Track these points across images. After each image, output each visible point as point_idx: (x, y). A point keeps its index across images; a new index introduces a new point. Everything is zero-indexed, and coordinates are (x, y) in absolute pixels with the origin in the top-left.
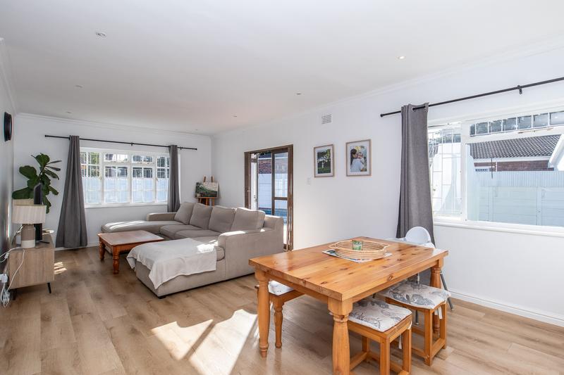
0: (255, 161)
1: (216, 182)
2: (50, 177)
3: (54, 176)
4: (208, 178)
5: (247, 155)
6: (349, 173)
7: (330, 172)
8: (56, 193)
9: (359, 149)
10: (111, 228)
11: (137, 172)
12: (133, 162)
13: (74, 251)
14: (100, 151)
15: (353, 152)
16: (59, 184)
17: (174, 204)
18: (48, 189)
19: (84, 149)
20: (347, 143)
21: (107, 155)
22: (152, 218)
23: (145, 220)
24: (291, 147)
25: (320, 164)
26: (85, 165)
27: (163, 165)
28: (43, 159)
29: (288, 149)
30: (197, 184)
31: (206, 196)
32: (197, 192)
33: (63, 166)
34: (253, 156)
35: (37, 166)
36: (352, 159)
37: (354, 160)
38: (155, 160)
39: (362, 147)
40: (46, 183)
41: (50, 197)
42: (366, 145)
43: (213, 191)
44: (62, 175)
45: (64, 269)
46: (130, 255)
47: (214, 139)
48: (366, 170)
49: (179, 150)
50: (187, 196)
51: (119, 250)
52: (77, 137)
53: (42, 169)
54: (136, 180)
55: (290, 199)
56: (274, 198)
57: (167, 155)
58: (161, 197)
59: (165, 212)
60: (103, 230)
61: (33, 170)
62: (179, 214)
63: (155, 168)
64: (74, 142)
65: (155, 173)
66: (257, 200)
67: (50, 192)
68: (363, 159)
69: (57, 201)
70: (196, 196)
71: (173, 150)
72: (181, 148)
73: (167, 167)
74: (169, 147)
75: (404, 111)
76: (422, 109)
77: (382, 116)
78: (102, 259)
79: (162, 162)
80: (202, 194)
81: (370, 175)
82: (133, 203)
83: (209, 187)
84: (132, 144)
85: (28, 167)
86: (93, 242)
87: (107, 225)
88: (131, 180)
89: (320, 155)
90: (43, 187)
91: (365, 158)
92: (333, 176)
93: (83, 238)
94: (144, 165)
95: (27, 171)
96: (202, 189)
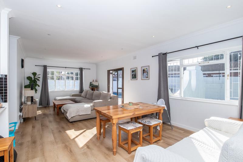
0: (112, 73)
1: (98, 82)
2: (37, 80)
3: (38, 80)
4: (95, 80)
5: (109, 71)
6: (142, 79)
7: (136, 78)
8: (39, 86)
9: (145, 69)
10: (58, 99)
11: (68, 78)
12: (66, 74)
13: (45, 107)
14: (55, 70)
15: (144, 70)
16: (40, 83)
17: (81, 90)
18: (36, 85)
19: (49, 70)
20: (142, 67)
21: (57, 72)
22: (73, 96)
23: (70, 96)
24: (123, 68)
25: (133, 75)
26: (49, 76)
27: (77, 75)
28: (34, 74)
30: (90, 82)
31: (94, 87)
32: (90, 86)
33: (41, 76)
34: (111, 72)
35: (32, 76)
36: (143, 73)
38: (74, 74)
39: (147, 69)
40: (35, 83)
41: (37, 87)
42: (148, 68)
44: (41, 79)
45: (41, 113)
46: (62, 108)
47: (97, 65)
48: (148, 77)
49: (83, 69)
50: (86, 87)
51: (59, 106)
52: (46, 66)
53: (34, 77)
54: (67, 81)
55: (123, 89)
56: (118, 88)
57: (79, 72)
58: (77, 88)
59: (78, 93)
60: (55, 100)
61: (31, 78)
62: (83, 94)
63: (75, 77)
64: (45, 67)
65: (74, 78)
66: (113, 89)
67: (37, 86)
68: (147, 73)
69: (39, 89)
70: (90, 87)
71: (81, 70)
72: (84, 69)
73: (79, 76)
74: (80, 68)
75: (159, 55)
76: (165, 54)
77: (153, 57)
78: (54, 110)
79: (77, 74)
80: (92, 87)
81: (149, 79)
82: (66, 90)
83: (95, 84)
84: (66, 68)
85: (29, 77)
86: (51, 104)
87: (56, 98)
88: (65, 81)
89: (133, 71)
90: (35, 84)
91: (148, 73)
92: (137, 80)
93: (48, 102)
94: (70, 75)
95: (29, 78)
96: (92, 84)
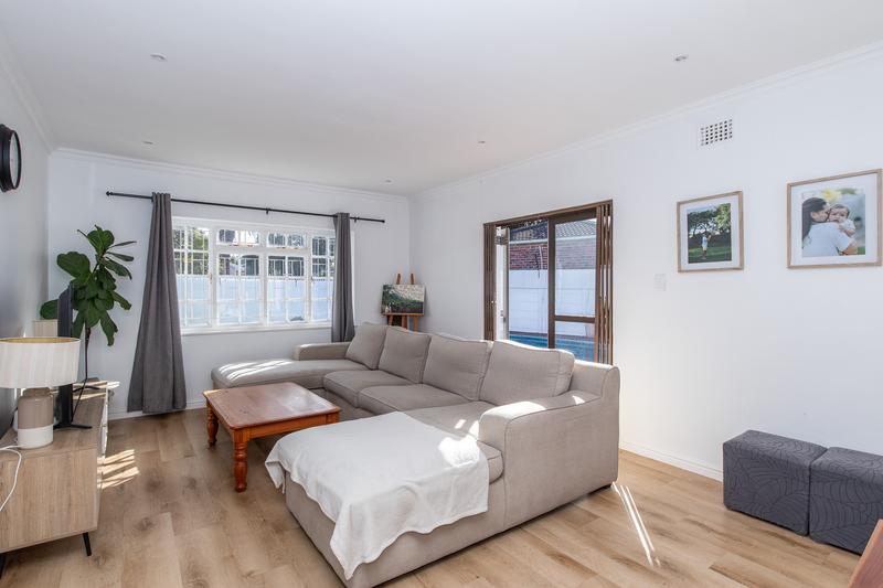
0: (503, 241)
1: (420, 284)
2: (114, 275)
3: (123, 272)
4: (406, 277)
5: (489, 229)
6: (798, 259)
7: (728, 257)
8: (126, 306)
9: (835, 197)
10: (231, 376)
11: (277, 265)
12: (268, 246)
15: (814, 206)
16: (132, 288)
17: (344, 328)
18: (111, 298)
19: (180, 221)
20: (792, 185)
21: (222, 233)
22: (306, 355)
23: (293, 358)
24: (607, 207)
25: (694, 242)
26: (185, 249)
27: (322, 252)
28: (101, 239)
29: (600, 212)
30: (385, 287)
31: (402, 312)
32: (384, 303)
33: (140, 253)
34: (500, 232)
35: (91, 253)
36: (809, 223)
37: (814, 229)
38: (308, 243)
39: (848, 192)
40: (105, 287)
41: (116, 313)
42: (863, 184)
43: (414, 302)
44: (138, 268)
45: (134, 471)
46: (271, 458)
48: (861, 251)
49: (352, 221)
50: (366, 312)
51: (247, 435)
52: (166, 196)
53: (100, 258)
54: (275, 282)
55: (602, 319)
56: (554, 318)
57: (329, 234)
58: (321, 317)
59: (325, 340)
60: (216, 382)
61: (84, 260)
62: (354, 347)
63: (308, 259)
64: (161, 205)
65: (308, 267)
66: (506, 320)
67: (117, 304)
68: (849, 224)
69: (128, 322)
70: (383, 311)
71: (342, 222)
72: (356, 219)
73: (331, 258)
74: (335, 216)
78: (213, 444)
79: (319, 246)
80: (394, 308)
81: (878, 263)
82: (268, 324)
83: (408, 293)
84: (268, 210)
85: (73, 255)
86: (195, 402)
87: (224, 369)
88: (265, 281)
89: (694, 220)
90: (102, 295)
91: (858, 219)
92: (740, 268)
93: (179, 394)
94: (288, 252)
95: (70, 262)
96: (394, 297)
